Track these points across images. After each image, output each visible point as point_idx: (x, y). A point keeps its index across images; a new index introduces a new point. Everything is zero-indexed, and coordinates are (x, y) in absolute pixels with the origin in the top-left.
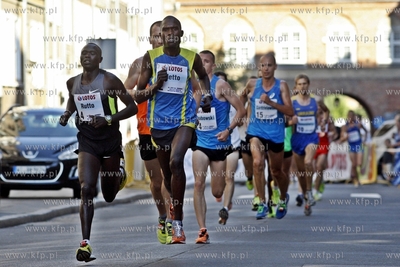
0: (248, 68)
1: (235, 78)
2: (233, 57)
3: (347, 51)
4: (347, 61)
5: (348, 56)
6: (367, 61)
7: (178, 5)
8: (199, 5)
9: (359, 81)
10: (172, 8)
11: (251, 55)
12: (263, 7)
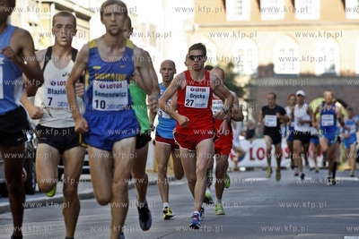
0: (252, 77)
1: (243, 85)
2: (240, 68)
3: (332, 63)
4: (332, 71)
5: (333, 68)
6: (348, 71)
7: (196, 26)
8: (213, 27)
9: (342, 87)
10: (192, 29)
11: (255, 67)
12: (265, 28)
